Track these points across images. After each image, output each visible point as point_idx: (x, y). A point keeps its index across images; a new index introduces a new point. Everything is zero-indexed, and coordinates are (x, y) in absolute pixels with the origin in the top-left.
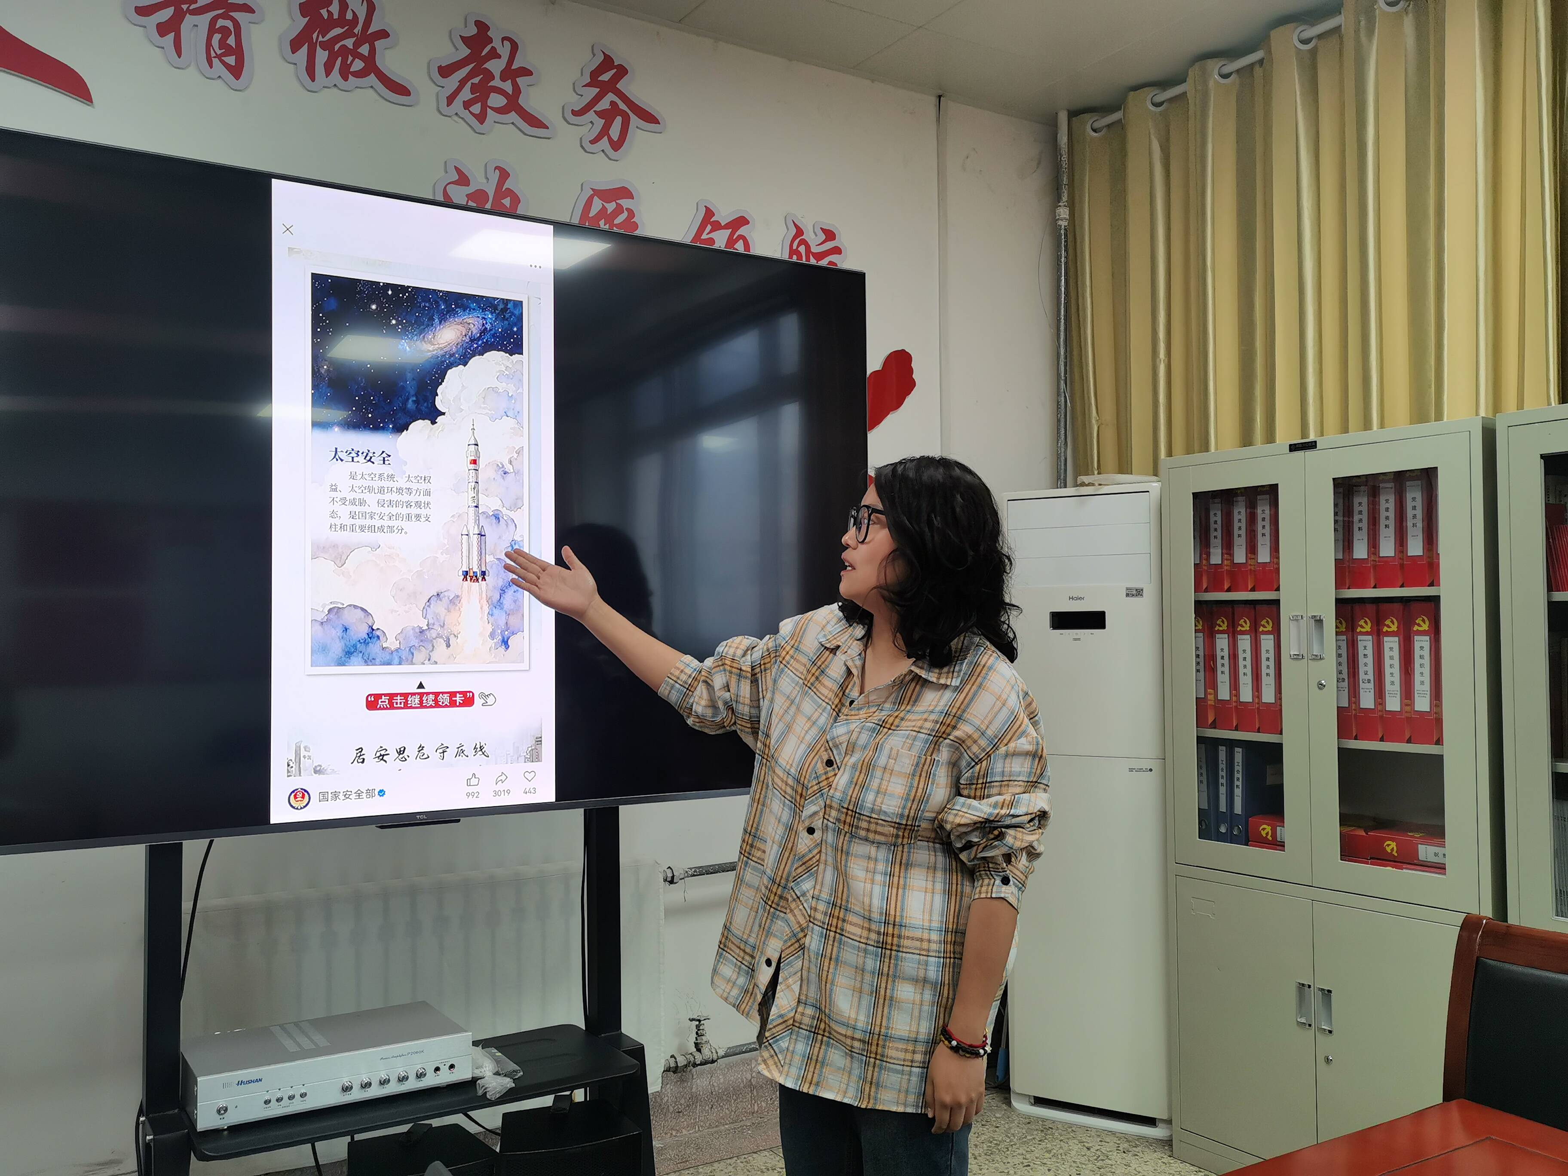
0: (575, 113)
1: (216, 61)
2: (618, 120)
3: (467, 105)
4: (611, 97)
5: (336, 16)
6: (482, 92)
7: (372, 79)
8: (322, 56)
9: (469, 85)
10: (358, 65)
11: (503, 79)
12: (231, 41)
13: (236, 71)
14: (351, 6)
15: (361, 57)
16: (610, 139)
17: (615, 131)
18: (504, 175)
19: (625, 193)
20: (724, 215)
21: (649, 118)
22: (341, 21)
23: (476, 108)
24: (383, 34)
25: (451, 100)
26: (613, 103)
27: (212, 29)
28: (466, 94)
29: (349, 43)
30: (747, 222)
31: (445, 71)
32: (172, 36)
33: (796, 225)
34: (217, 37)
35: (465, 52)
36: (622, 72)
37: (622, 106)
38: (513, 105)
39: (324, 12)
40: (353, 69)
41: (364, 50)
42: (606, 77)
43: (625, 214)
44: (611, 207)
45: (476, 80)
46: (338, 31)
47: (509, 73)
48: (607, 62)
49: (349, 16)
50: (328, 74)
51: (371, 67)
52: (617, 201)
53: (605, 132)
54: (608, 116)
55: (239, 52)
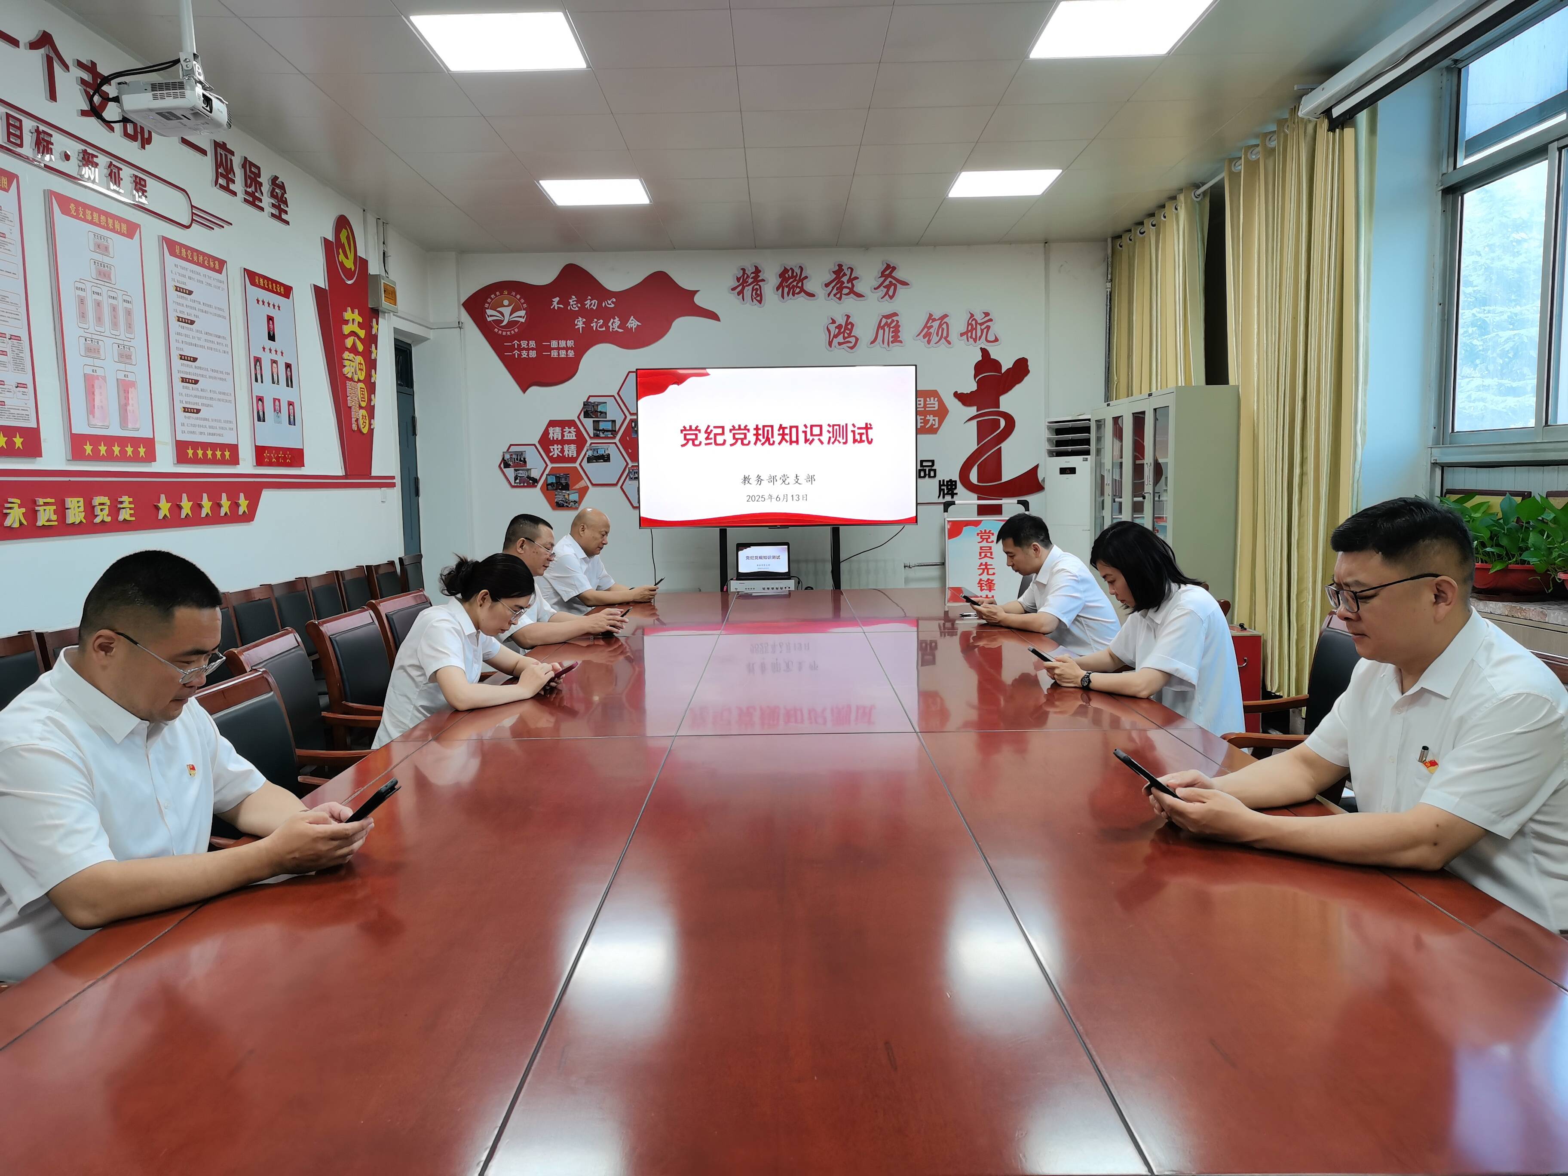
0: (875, 289)
1: (754, 300)
2: (893, 287)
3: (835, 295)
4: (890, 279)
5: (790, 275)
6: (840, 290)
7: (803, 294)
8: (786, 290)
9: (835, 288)
10: (798, 290)
11: (848, 283)
12: (759, 292)
13: (760, 302)
14: (795, 271)
15: (799, 287)
16: (889, 296)
17: (891, 293)
18: (848, 317)
19: (895, 314)
20: (936, 316)
21: (904, 283)
22: (793, 277)
23: (838, 296)
24: (806, 277)
25: (829, 295)
26: (890, 282)
27: (753, 290)
28: (835, 291)
29: (795, 283)
30: (948, 316)
31: (827, 285)
32: (741, 295)
33: (971, 314)
34: (754, 292)
35: (835, 276)
36: (894, 268)
37: (894, 282)
38: (852, 291)
39: (787, 275)
40: (796, 292)
41: (800, 285)
42: (887, 272)
43: (895, 322)
44: (889, 321)
45: (838, 286)
46: (791, 280)
47: (850, 280)
48: (888, 266)
49: (795, 274)
50: (788, 295)
51: (802, 290)
52: (893, 318)
53: (887, 293)
54: (888, 287)
55: (761, 295)
